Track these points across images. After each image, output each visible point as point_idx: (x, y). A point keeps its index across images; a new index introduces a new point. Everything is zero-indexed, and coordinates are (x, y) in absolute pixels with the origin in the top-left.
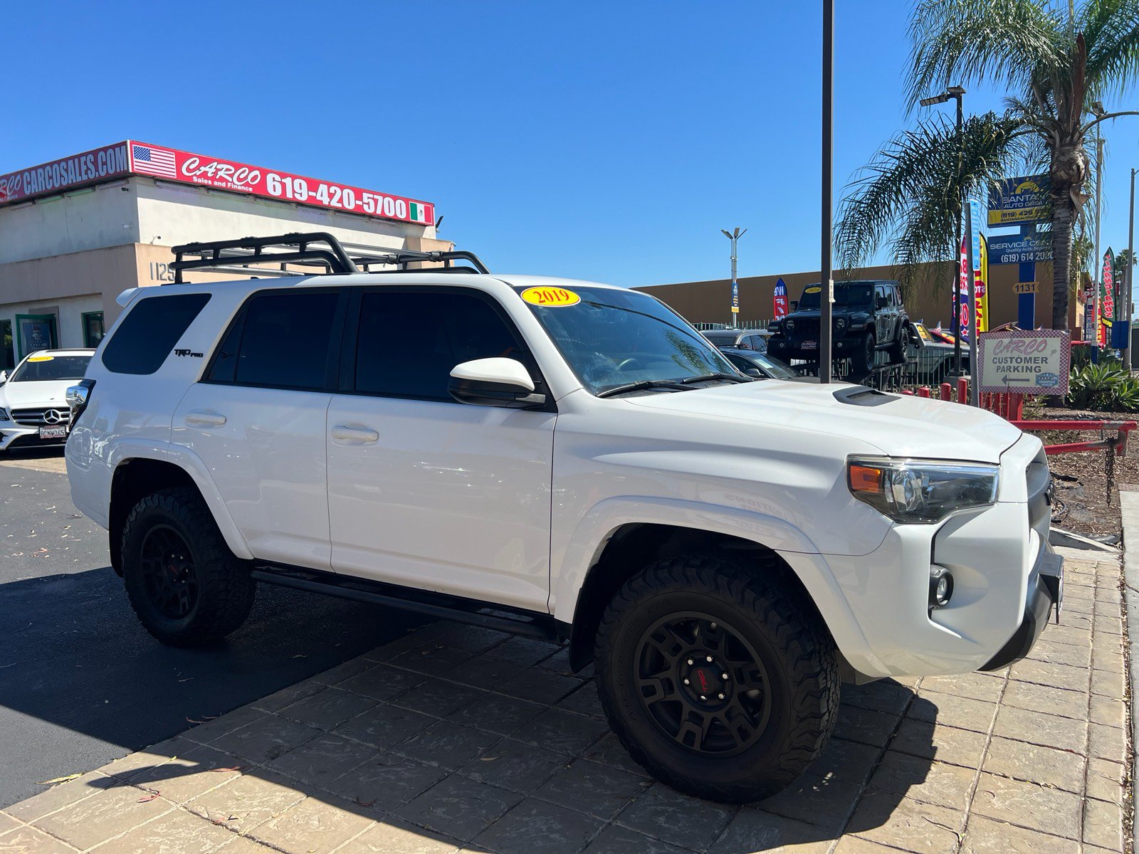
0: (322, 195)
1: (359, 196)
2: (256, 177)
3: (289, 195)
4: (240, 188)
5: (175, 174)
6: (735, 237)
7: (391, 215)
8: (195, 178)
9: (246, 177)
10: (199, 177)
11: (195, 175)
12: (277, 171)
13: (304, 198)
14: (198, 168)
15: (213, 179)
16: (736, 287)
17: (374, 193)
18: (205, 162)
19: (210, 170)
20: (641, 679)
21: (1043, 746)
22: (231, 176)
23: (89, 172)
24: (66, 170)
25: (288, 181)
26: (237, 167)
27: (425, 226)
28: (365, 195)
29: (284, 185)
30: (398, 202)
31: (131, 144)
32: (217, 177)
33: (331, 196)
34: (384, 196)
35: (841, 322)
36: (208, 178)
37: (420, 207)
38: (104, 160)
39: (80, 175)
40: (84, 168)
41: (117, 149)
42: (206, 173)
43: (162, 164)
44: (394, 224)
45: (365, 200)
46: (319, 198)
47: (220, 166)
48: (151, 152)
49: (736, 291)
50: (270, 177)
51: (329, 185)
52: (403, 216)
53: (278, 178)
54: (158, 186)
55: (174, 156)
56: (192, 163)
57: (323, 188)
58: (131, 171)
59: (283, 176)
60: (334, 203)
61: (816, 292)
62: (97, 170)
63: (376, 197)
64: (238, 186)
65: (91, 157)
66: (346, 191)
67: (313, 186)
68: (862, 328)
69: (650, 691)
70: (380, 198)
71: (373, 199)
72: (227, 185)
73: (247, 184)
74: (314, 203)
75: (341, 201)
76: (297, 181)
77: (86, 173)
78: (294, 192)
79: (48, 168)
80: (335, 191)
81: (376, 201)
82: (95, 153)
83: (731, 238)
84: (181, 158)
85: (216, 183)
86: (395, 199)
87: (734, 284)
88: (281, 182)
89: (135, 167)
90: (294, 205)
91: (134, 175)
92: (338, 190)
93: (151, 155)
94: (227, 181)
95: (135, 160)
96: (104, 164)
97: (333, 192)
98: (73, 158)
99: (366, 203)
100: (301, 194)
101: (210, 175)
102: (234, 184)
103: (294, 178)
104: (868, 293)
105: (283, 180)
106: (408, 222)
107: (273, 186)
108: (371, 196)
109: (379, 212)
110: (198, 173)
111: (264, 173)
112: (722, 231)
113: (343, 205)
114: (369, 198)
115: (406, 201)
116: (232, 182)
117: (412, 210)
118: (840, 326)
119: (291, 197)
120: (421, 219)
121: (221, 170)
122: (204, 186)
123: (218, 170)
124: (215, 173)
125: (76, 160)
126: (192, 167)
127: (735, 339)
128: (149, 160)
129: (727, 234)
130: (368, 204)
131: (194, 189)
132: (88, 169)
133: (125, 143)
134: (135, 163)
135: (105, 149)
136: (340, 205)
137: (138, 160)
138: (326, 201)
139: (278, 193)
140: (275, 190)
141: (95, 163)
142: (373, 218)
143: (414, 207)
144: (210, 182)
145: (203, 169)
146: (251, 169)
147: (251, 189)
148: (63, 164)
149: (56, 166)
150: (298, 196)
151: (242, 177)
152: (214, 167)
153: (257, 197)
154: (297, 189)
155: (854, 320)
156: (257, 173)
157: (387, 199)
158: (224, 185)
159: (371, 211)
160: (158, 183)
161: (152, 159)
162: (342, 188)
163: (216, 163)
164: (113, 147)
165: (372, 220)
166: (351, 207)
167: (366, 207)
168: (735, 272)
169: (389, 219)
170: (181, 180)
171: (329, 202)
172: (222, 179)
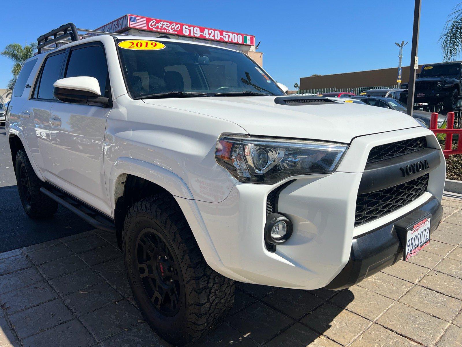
0: (206, 34)
1: (221, 34)
2: (178, 27)
3: (192, 34)
4: (172, 32)
5: (146, 27)
6: (402, 46)
7: (235, 41)
8: (154, 29)
9: (175, 27)
10: (155, 28)
11: (154, 27)
12: (187, 24)
13: (198, 36)
14: (155, 24)
15: (161, 29)
16: (400, 70)
17: (228, 32)
18: (158, 22)
19: (160, 25)
20: (139, 263)
21: (405, 337)
22: (168, 27)
23: (116, 28)
24: (109, 28)
25: (192, 28)
26: (171, 23)
27: (251, 46)
28: (224, 33)
29: (190, 30)
30: (239, 36)
31: (129, 15)
32: (163, 28)
33: (210, 34)
34: (233, 33)
35: (440, 83)
36: (159, 29)
37: (249, 38)
38: (120, 23)
39: (113, 30)
40: (114, 27)
41: (124, 18)
42: (158, 26)
43: (141, 23)
44: (237, 45)
45: (224, 35)
46: (204, 35)
47: (164, 23)
48: (137, 18)
49: (400, 72)
50: (184, 27)
51: (209, 30)
52: (241, 42)
53: (187, 27)
54: (140, 33)
55: (146, 20)
56: (153, 22)
57: (206, 31)
58: (129, 27)
59: (189, 26)
60: (211, 37)
61: (430, 69)
62: (118, 28)
63: (229, 34)
64: (171, 31)
65: (116, 22)
66: (216, 32)
67: (202, 30)
68: (450, 86)
69: (142, 271)
70: (231, 34)
71: (228, 35)
72: (167, 31)
73: (175, 31)
74: (202, 38)
75: (214, 36)
76: (195, 28)
77: (115, 29)
78: (194, 33)
79: (103, 28)
80: (212, 32)
81: (229, 36)
82: (117, 20)
83: (400, 46)
84: (148, 21)
85: (162, 31)
86: (237, 34)
87: (400, 69)
88: (189, 29)
89: (131, 25)
90: (194, 39)
91: (131, 28)
92: (213, 31)
93: (137, 20)
94: (167, 29)
95: (130, 22)
96: (121, 24)
97: (211, 33)
98: (111, 23)
99: (224, 37)
100: (197, 34)
101: (160, 27)
102: (170, 31)
103: (194, 27)
104: (458, 69)
105: (190, 28)
106: (243, 45)
107: (186, 32)
108: (227, 33)
109: (230, 40)
110: (155, 26)
111: (182, 26)
112: (395, 43)
113: (215, 38)
114: (226, 34)
115: (242, 35)
116: (169, 30)
117: (245, 39)
118: (439, 85)
119: (193, 35)
120: (249, 43)
121: (164, 25)
122: (158, 32)
123: (163, 25)
124: (162, 26)
125: (112, 24)
126: (153, 24)
127: (386, 93)
128: (136, 22)
129: (398, 44)
130: (226, 37)
131: (154, 34)
132: (116, 27)
133: (127, 15)
134: (131, 24)
135: (120, 19)
136: (213, 38)
137: (131, 22)
138: (207, 37)
139: (187, 34)
140: (186, 33)
141: (118, 25)
142: (228, 43)
143: (246, 38)
144: (160, 30)
145: (157, 25)
146: (177, 24)
147: (176, 33)
148: (108, 26)
149: (106, 27)
150: (195, 35)
151: (172, 27)
152: (161, 24)
153: (179, 36)
154: (195, 32)
155: (447, 82)
156: (179, 25)
157: (234, 35)
158: (165, 31)
159: (227, 40)
160: (140, 32)
161: (137, 22)
162: (214, 30)
163: (162, 22)
164: (123, 17)
165: (227, 44)
166: (218, 39)
167: (224, 39)
168: (401, 63)
169: (235, 44)
170: (149, 30)
171: (209, 37)
172: (165, 29)
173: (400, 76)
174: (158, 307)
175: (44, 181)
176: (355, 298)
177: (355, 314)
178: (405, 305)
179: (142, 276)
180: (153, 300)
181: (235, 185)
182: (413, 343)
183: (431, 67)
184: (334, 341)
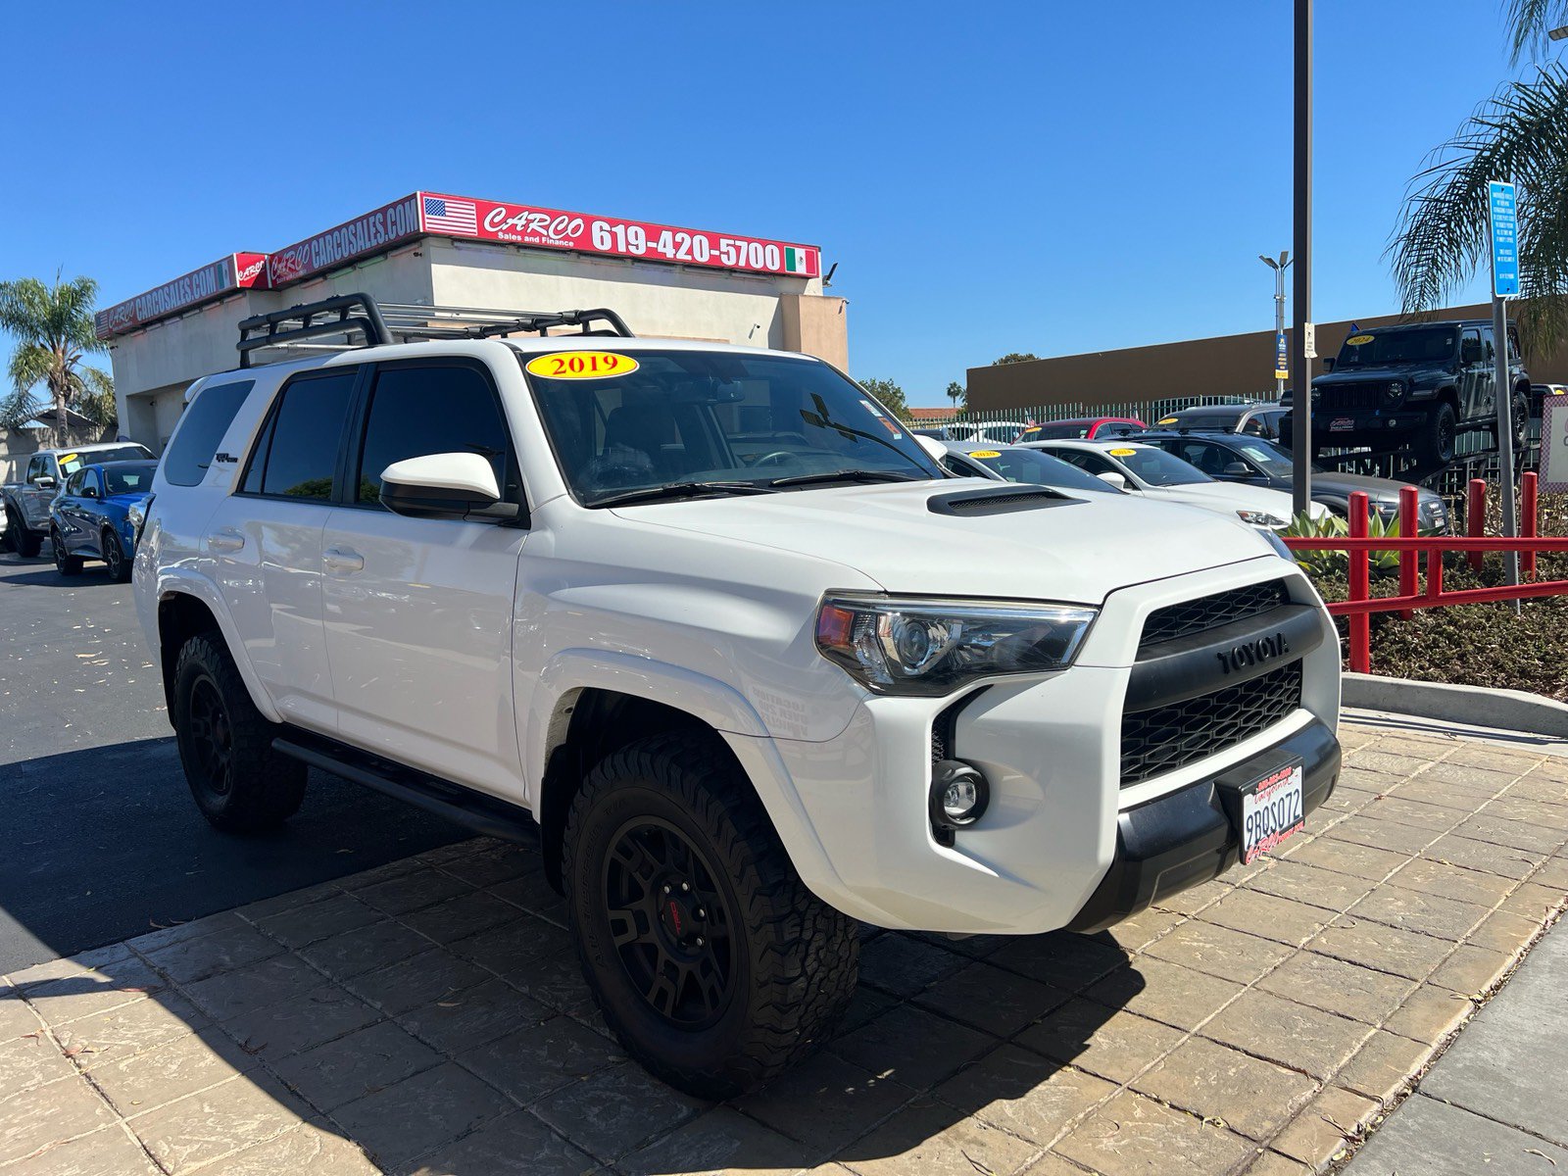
0: (665, 246)
1: (714, 243)
2: (578, 226)
3: (622, 248)
4: (557, 243)
5: (475, 231)
6: (1282, 266)
7: (759, 266)
8: (500, 235)
9: (566, 228)
10: (505, 232)
11: (501, 230)
12: (606, 217)
13: (641, 251)
14: (504, 221)
15: (523, 233)
16: (1282, 340)
17: (736, 238)
18: (513, 212)
19: (519, 223)
20: (611, 909)
21: (1266, 1059)
22: (546, 228)
23: (378, 235)
24: (355, 235)
25: (620, 230)
26: (554, 215)
27: (807, 278)
28: (723, 242)
29: (614, 236)
30: (769, 248)
31: (422, 195)
32: (529, 231)
33: (677, 246)
34: (749, 241)
35: (1396, 388)
36: (516, 233)
37: (800, 253)
38: (393, 220)
39: (370, 240)
40: (373, 230)
41: (407, 204)
42: (514, 226)
43: (460, 219)
44: (764, 278)
45: (724, 248)
46: (660, 249)
47: (531, 217)
48: (446, 204)
49: (1282, 346)
50: (596, 226)
51: (675, 232)
52: (776, 267)
53: (606, 226)
54: (456, 247)
55: (474, 208)
56: (497, 214)
57: (666, 236)
58: (421, 231)
59: (613, 223)
60: (682, 255)
61: (1364, 342)
62: (386, 233)
63: (738, 243)
64: (555, 241)
65: (380, 216)
66: (697, 238)
67: (653, 234)
68: (1431, 395)
69: (620, 927)
70: (743, 244)
71: (734, 246)
72: (541, 240)
73: (567, 238)
74: (654, 257)
75: (690, 251)
76: (632, 230)
77: (376, 238)
78: (628, 243)
79: (336, 233)
80: (683, 239)
81: (738, 249)
82: (384, 210)
83: (1276, 267)
84: (483, 209)
85: (527, 239)
86: (764, 243)
87: (1280, 337)
88: (610, 232)
89: (427, 225)
90: (629, 261)
91: (426, 235)
92: (687, 238)
93: (447, 209)
94: (541, 235)
95: (426, 216)
96: (394, 223)
97: (680, 241)
98: (361, 219)
99: (724, 253)
100: (637, 246)
101: (519, 228)
102: (551, 238)
103: (627, 225)
104: (1449, 342)
105: (614, 229)
106: (784, 275)
107: (601, 240)
108: (732, 242)
109: (742, 263)
110: (505, 227)
111: (589, 221)
112: (1261, 257)
113: (693, 258)
114: (728, 245)
115: (780, 245)
116: (548, 235)
117: (788, 258)
118: (1394, 393)
119: (625, 251)
120: (801, 269)
121: (533, 221)
122: (512, 243)
123: (529, 221)
124: (526, 226)
125: (365, 221)
126: (496, 220)
128: (444, 215)
129: (1270, 261)
130: (728, 253)
131: (501, 248)
132: (377, 231)
133: (414, 196)
134: (427, 221)
135: (394, 205)
136: (689, 258)
137: (430, 216)
138: (670, 253)
139: (607, 246)
140: (602, 244)
141: (384, 224)
142: (735, 272)
143: (791, 254)
144: (519, 238)
145: (510, 221)
146: (572, 218)
147: (571, 244)
148: (352, 227)
149: (344, 230)
150: (633, 249)
151: (559, 228)
152: (524, 218)
153: (581, 253)
154: (632, 240)
155: (1418, 383)
156: (579, 221)
157: (753, 245)
158: (537, 240)
159: (732, 263)
160: (456, 244)
161: (447, 214)
162: (692, 234)
163: (527, 213)
164: (402, 202)
165: (734, 274)
166: (705, 259)
167: (724, 258)
168: (1282, 317)
169: (757, 272)
170: (484, 238)
171: (675, 255)
172: (534, 233)
173: (1282, 359)
174: (668, 1012)
175: (279, 721)
176: (1148, 985)
177: (1148, 1018)
178: (1271, 993)
179: (620, 941)
180: (651, 999)
181: (862, 701)
182: (1285, 1071)
183: (1366, 337)
184: (1097, 1076)
